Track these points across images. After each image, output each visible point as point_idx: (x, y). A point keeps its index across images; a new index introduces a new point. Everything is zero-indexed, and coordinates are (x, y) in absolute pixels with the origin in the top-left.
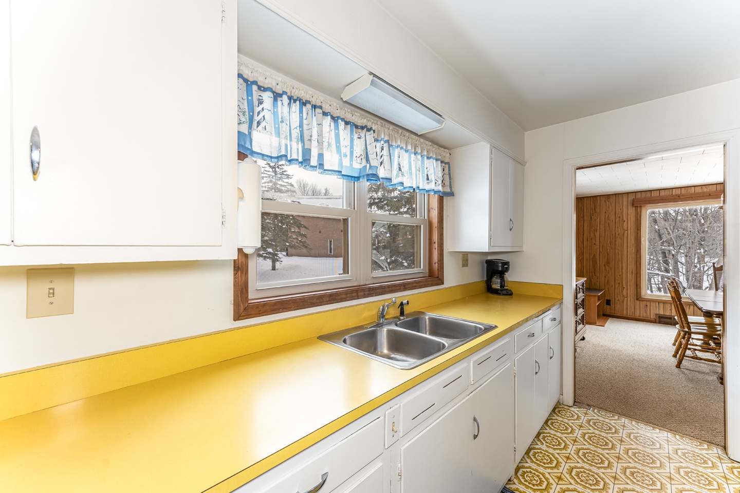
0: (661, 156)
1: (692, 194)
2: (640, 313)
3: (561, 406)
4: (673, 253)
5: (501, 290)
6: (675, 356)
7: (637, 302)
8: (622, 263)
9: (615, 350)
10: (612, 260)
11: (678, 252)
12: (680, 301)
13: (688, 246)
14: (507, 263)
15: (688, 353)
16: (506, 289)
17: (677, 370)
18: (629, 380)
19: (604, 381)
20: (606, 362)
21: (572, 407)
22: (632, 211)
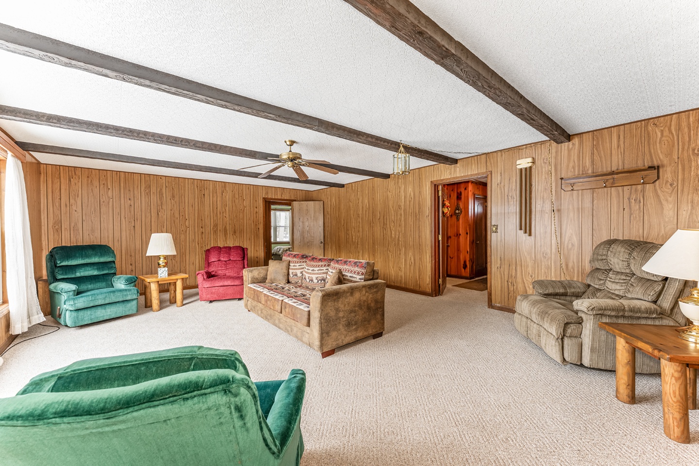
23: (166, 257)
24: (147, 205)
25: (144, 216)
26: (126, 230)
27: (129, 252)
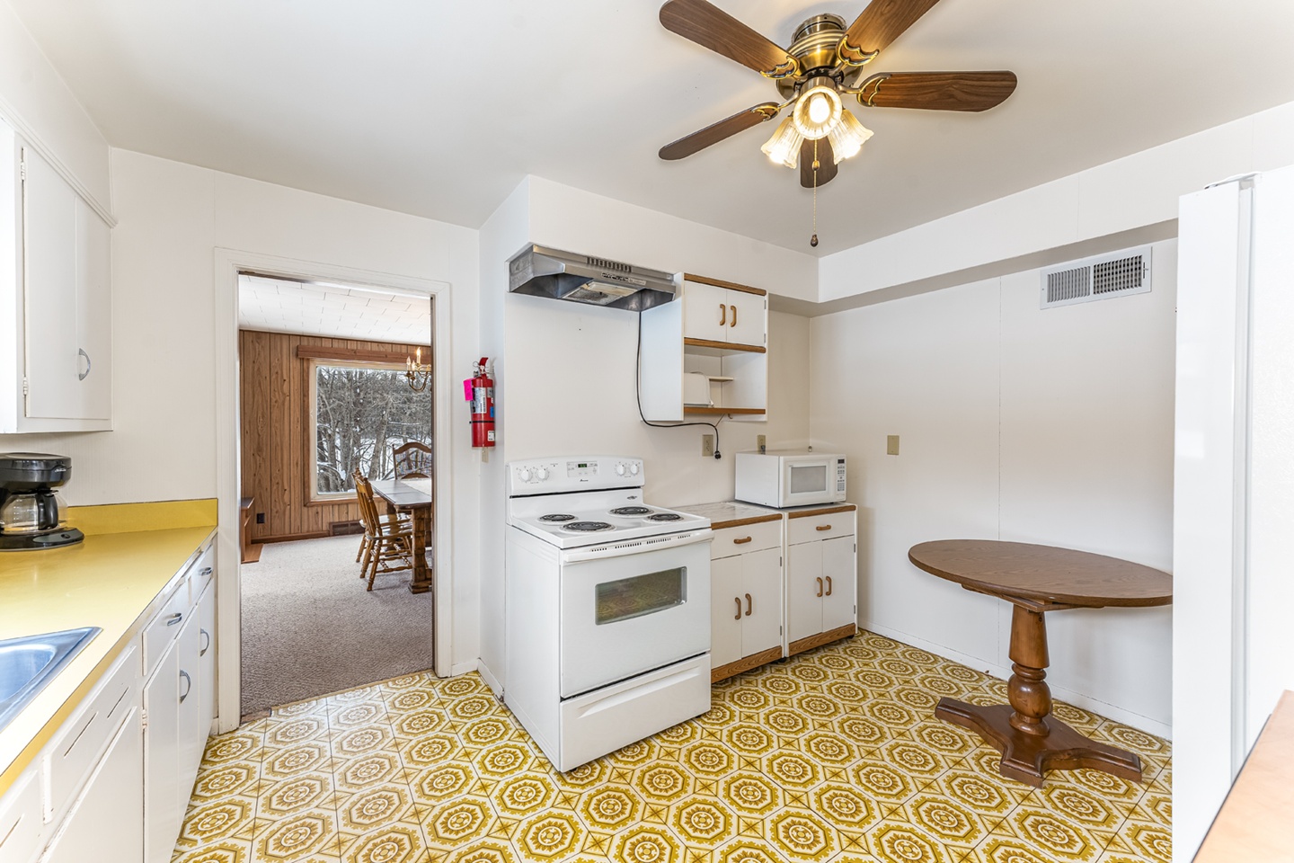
0: (349, 288)
1: (368, 352)
2: (309, 527)
3: (216, 741)
4: (329, 432)
5: (41, 535)
6: (363, 576)
7: (306, 509)
8: (282, 449)
9: (286, 596)
10: (267, 445)
11: (334, 431)
12: (371, 498)
13: (346, 422)
14: (63, 463)
15: (380, 567)
16: (61, 530)
17: (369, 595)
18: (317, 635)
19: (281, 655)
20: (276, 621)
21: (238, 729)
22: (296, 364)
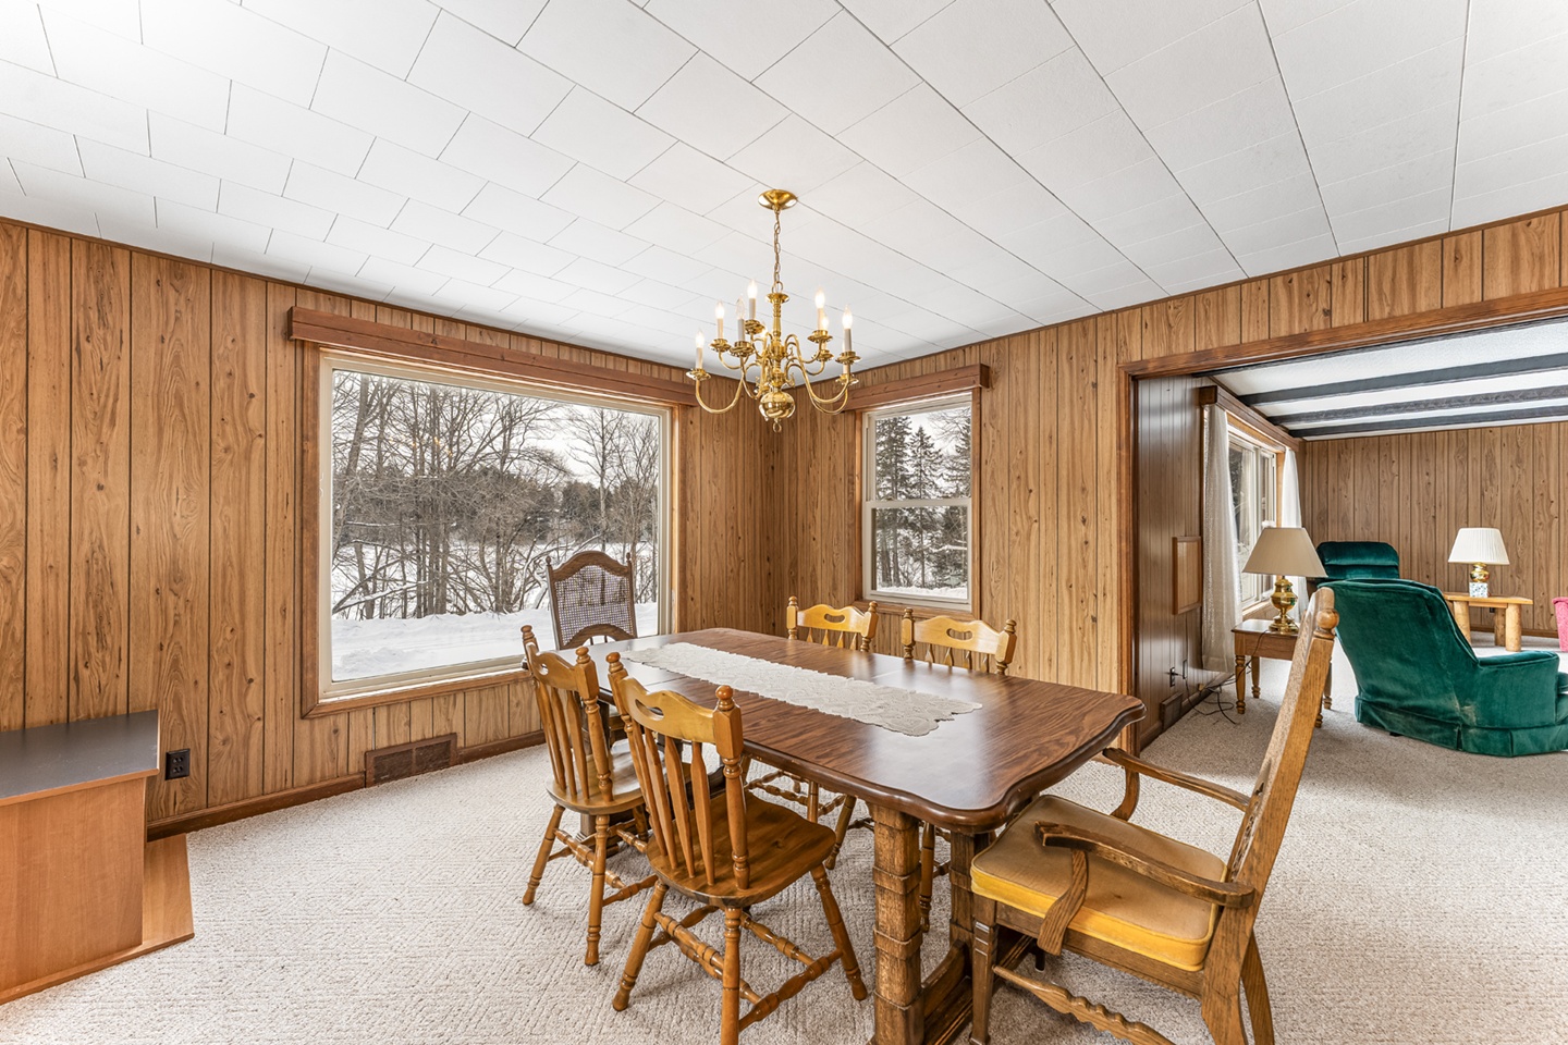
2: (311, 771)
7: (305, 724)
8: (241, 575)
23: (1486, 567)
24: (1459, 481)
25: (1454, 500)
26: (1420, 522)
27: (1424, 555)
